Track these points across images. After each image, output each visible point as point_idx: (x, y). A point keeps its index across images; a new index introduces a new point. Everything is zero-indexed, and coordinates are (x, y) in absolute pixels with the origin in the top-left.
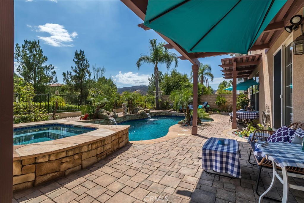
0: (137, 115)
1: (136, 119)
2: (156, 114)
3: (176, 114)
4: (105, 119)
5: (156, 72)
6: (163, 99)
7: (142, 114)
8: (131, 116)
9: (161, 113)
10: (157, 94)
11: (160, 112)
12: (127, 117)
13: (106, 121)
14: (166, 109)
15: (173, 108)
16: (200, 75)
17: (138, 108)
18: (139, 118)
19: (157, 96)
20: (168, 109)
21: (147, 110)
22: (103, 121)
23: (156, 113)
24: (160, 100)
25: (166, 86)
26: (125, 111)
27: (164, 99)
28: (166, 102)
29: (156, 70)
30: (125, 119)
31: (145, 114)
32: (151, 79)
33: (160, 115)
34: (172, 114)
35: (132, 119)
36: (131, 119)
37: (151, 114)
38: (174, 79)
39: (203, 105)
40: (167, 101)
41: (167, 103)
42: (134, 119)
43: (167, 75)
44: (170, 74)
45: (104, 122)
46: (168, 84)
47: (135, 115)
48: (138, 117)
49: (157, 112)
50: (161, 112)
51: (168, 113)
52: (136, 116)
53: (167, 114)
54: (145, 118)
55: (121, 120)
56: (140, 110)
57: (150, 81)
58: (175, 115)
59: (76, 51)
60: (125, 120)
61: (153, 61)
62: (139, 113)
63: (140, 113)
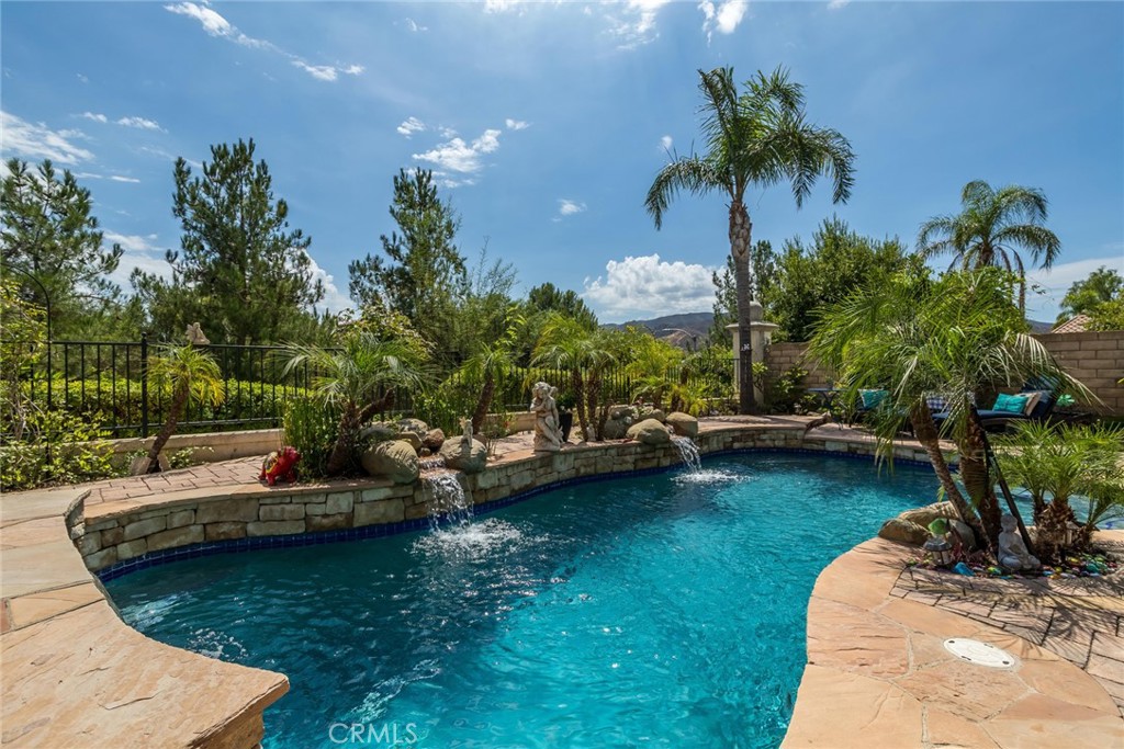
0: (621, 451)
1: (616, 468)
2: (735, 439)
3: (849, 442)
4: (392, 483)
5: (736, 229)
6: (777, 360)
7: (653, 443)
8: (583, 455)
9: (764, 437)
10: (745, 339)
11: (757, 429)
12: (558, 460)
13: (402, 493)
14: (792, 412)
15: (828, 406)
16: (971, 244)
17: (632, 412)
18: (635, 462)
19: (742, 346)
20: (805, 414)
21: (683, 422)
22: (386, 492)
23: (737, 434)
24: (758, 366)
25: (789, 303)
26: (544, 428)
27: (782, 360)
28: (792, 377)
29: (739, 220)
30: (541, 471)
31: (668, 441)
32: (726, 276)
33: (759, 444)
34: (823, 441)
35: (591, 470)
36: (582, 470)
37: (703, 439)
38: (830, 266)
39: (1029, 395)
40: (796, 371)
41: (797, 381)
42: (602, 468)
43: (794, 253)
44: (809, 246)
45: (389, 499)
46: (800, 290)
47: (607, 449)
48: (627, 462)
49: (742, 430)
50: (765, 430)
51: (800, 433)
52: (613, 452)
53: (794, 443)
54: (666, 462)
55: (513, 479)
56: (640, 420)
57: (720, 286)
58: (843, 448)
59: (398, 174)
60: (544, 481)
61: (723, 178)
62: (632, 437)
63: (640, 436)
